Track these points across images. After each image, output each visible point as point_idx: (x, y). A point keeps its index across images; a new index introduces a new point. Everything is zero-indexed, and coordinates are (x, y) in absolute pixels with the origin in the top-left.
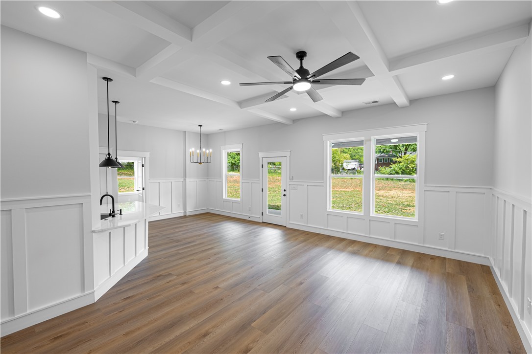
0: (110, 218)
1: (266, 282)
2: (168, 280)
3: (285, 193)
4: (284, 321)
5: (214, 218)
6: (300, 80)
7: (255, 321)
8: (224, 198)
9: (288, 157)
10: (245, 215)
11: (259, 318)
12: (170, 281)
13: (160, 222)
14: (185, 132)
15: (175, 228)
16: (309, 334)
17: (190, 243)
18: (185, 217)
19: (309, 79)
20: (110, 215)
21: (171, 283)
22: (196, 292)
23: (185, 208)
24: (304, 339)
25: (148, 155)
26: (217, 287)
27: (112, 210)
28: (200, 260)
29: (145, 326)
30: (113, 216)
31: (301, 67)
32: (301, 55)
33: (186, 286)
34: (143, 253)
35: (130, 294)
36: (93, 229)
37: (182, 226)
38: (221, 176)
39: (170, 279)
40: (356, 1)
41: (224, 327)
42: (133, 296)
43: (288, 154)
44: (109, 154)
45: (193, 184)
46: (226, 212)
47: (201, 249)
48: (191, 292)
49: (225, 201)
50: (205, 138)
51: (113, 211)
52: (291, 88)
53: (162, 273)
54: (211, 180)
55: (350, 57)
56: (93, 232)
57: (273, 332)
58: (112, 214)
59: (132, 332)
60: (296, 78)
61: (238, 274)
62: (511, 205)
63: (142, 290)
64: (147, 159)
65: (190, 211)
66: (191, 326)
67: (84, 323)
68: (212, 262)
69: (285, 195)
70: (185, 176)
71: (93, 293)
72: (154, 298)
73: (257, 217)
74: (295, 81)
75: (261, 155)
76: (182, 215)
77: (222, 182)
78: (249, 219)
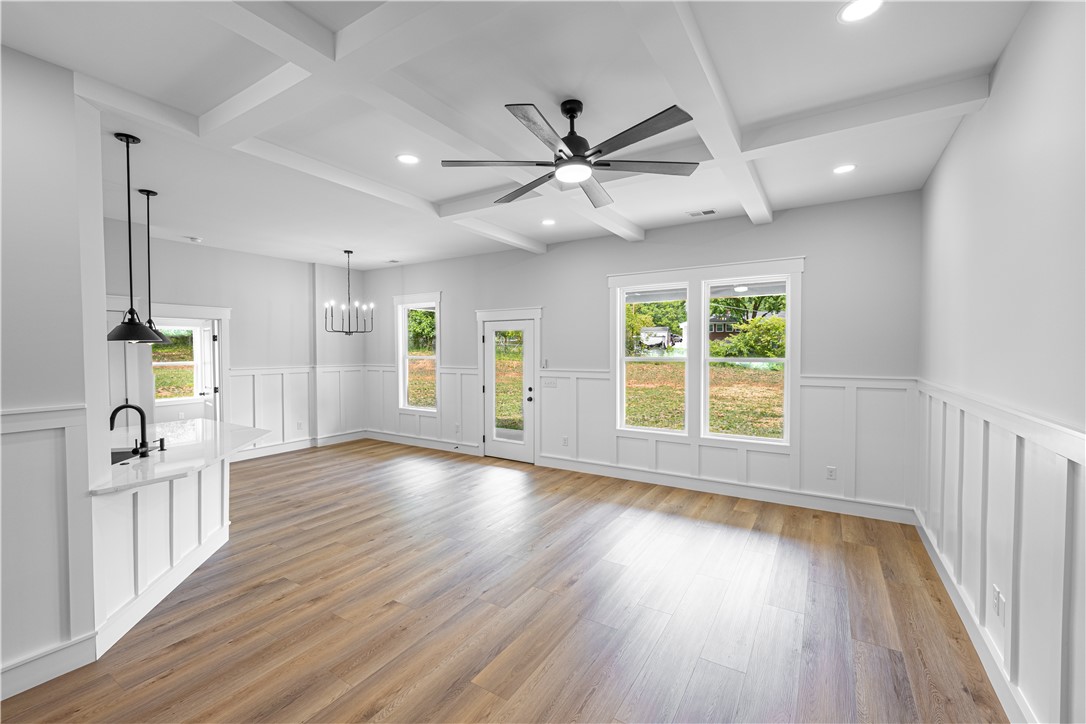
0: (136, 460)
1: (499, 585)
2: (278, 594)
3: (531, 394)
4: (542, 666)
5: (381, 451)
6: (570, 160)
7: (479, 671)
8: (401, 406)
9: (538, 321)
10: (448, 442)
11: (486, 665)
12: (283, 596)
13: (257, 463)
14: (314, 264)
15: (293, 475)
16: (594, 690)
17: (326, 507)
18: (315, 449)
19: (589, 159)
20: (135, 452)
21: (285, 601)
22: (345, 616)
23: (313, 429)
24: (586, 701)
25: (226, 314)
26: (393, 603)
27: (140, 441)
28: (350, 544)
29: (225, 705)
30: (144, 455)
31: (572, 132)
32: (571, 108)
33: (320, 605)
34: (217, 535)
35: (186, 633)
36: (90, 489)
37: (309, 471)
38: (393, 358)
39: (284, 591)
40: (689, 3)
41: (412, 690)
42: (195, 637)
43: (537, 314)
44: (132, 312)
45: (331, 378)
46: (407, 436)
47: (353, 521)
48: (334, 618)
49: (403, 413)
50: (359, 279)
51: (144, 444)
52: (551, 176)
53: (266, 578)
54: (371, 368)
55: (674, 116)
56: (93, 493)
58: (141, 451)
60: (561, 154)
61: (438, 571)
62: (958, 412)
63: (215, 621)
64: (226, 324)
65: (323, 436)
66: (337, 695)
67: (68, 714)
68: (380, 548)
69: (530, 399)
70: (314, 361)
71: (93, 638)
72: (246, 637)
73: (473, 446)
74: (559, 161)
75: (481, 315)
76: (307, 445)
77: (396, 372)
78: (456, 451)
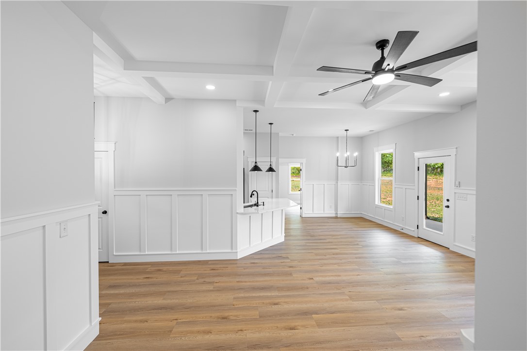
0: (256, 207)
1: (359, 292)
2: (283, 261)
7: (318, 314)
8: (376, 203)
10: (398, 225)
11: (323, 314)
12: (284, 262)
14: (338, 137)
15: (320, 225)
17: (321, 239)
18: (336, 218)
20: (255, 205)
21: (283, 264)
22: (293, 275)
23: (336, 209)
25: (304, 161)
26: (313, 279)
27: (256, 202)
28: (317, 255)
29: (249, 282)
30: (257, 206)
32: (381, 45)
33: (291, 269)
35: (256, 261)
36: (237, 212)
37: (326, 225)
38: (373, 179)
39: (285, 261)
41: (292, 306)
42: (257, 263)
43: (453, 152)
44: (256, 163)
45: (346, 187)
46: (378, 219)
47: (325, 247)
48: (291, 274)
49: (377, 207)
50: (361, 141)
51: (258, 203)
53: (284, 255)
54: (365, 183)
56: (237, 213)
57: (325, 329)
58: (257, 205)
59: (242, 282)
61: (339, 276)
63: (263, 261)
64: (304, 164)
65: (341, 213)
66: (273, 294)
68: (326, 259)
69: (448, 207)
70: (337, 179)
71: (237, 252)
72: (267, 268)
73: (411, 230)
75: (417, 154)
76: (334, 216)
77: (374, 186)
78: (402, 231)
